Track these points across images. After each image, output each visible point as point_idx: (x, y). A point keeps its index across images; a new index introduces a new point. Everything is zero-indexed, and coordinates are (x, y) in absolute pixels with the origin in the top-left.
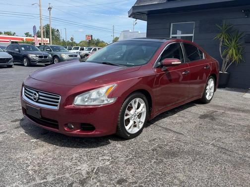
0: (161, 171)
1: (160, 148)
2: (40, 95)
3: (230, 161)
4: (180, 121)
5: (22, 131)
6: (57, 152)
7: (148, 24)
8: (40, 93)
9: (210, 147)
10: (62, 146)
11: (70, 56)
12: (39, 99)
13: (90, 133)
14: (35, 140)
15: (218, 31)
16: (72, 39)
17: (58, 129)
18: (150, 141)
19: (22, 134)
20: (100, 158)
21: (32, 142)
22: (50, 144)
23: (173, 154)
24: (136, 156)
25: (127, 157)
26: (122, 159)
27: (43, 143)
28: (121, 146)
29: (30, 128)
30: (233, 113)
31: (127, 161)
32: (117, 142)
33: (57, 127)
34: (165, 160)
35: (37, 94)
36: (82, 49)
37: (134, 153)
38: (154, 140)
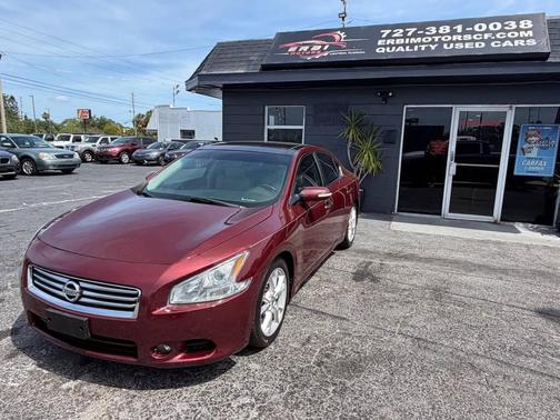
0: (355, 410)
1: (327, 356)
2: (82, 288)
3: (442, 364)
4: (329, 291)
5: (31, 365)
6: (138, 405)
7: (225, 105)
8: (83, 285)
9: (400, 339)
10: (142, 389)
11: (58, 156)
12: (82, 296)
13: (208, 356)
14: (72, 384)
15: (344, 124)
16: (46, 116)
17: (135, 356)
18: (304, 344)
19: (31, 372)
20: (234, 404)
21: (69, 390)
22: (112, 389)
23: (353, 367)
24: (296, 386)
25: (282, 391)
26: (275, 396)
27: (94, 387)
28: (258, 367)
29: (44, 352)
30: (396, 263)
31: (285, 399)
32: (246, 358)
33: (133, 352)
34: (349, 384)
35: (77, 286)
36: (78, 140)
37: (289, 379)
38: (308, 340)
